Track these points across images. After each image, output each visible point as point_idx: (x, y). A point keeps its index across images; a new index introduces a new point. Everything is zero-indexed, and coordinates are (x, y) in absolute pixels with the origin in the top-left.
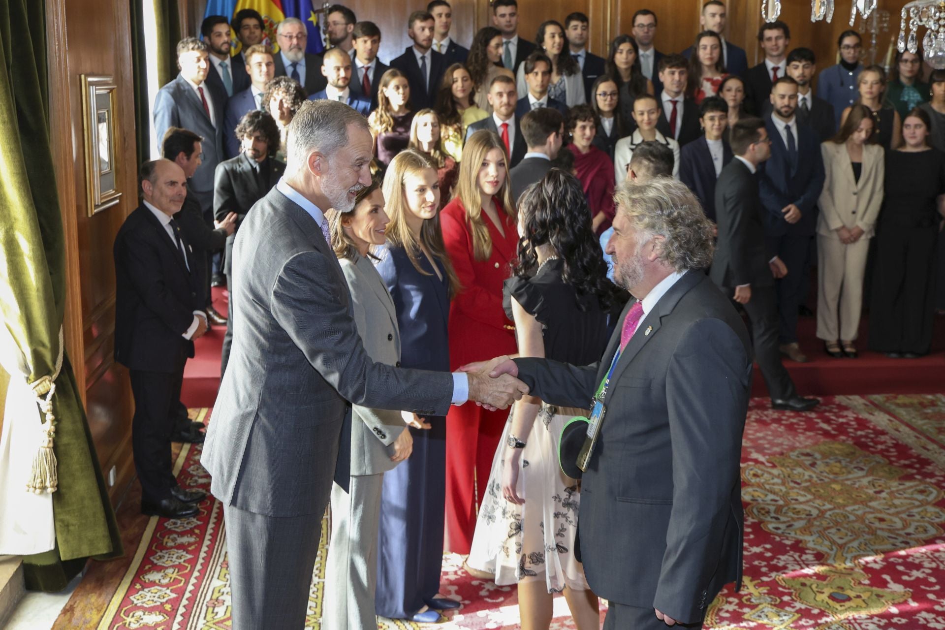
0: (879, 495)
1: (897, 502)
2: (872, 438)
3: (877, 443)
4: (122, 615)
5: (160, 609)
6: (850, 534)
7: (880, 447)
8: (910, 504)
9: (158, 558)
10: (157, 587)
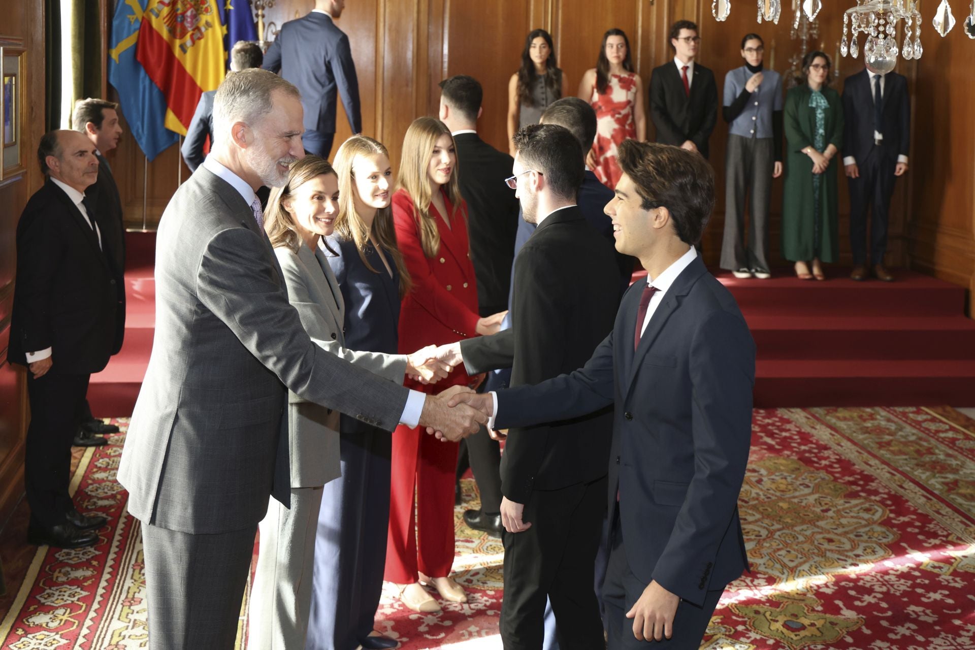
0: (826, 514)
1: (844, 521)
2: (815, 453)
3: (821, 458)
6: (800, 556)
7: (824, 462)
8: (857, 523)
9: (46, 596)
10: (43, 632)
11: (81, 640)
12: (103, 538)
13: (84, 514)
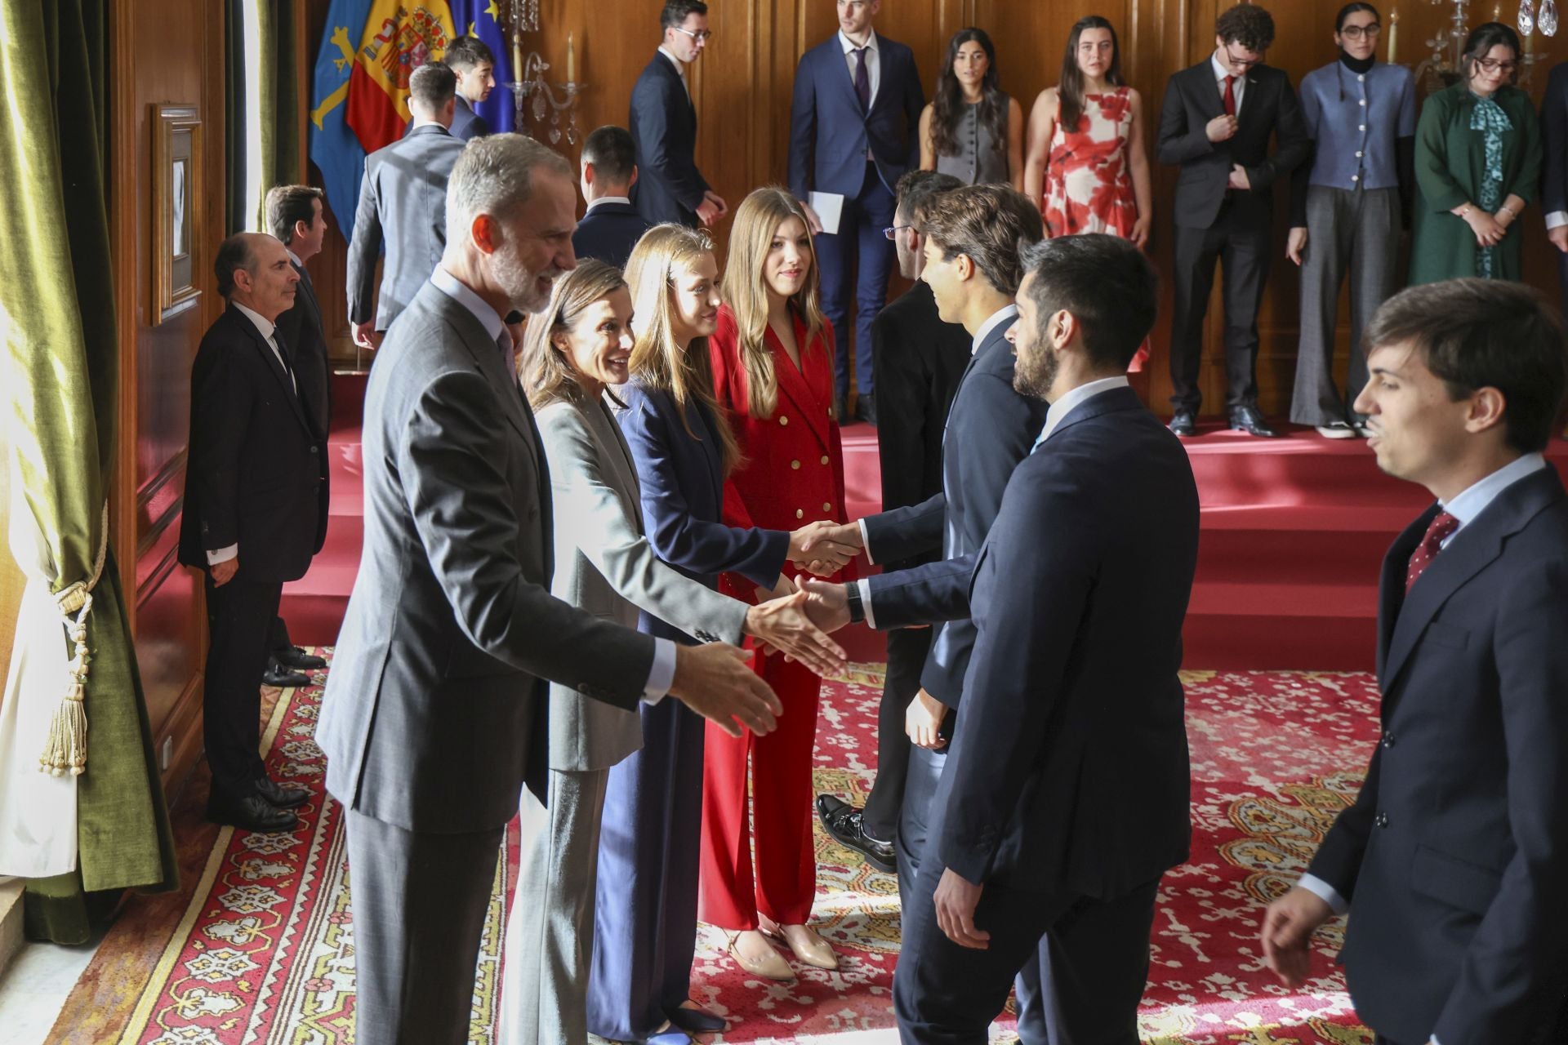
4: (172, 993)
5: (229, 988)
9: (231, 898)
10: (227, 949)
11: (275, 967)
12: (303, 821)
13: (280, 784)
